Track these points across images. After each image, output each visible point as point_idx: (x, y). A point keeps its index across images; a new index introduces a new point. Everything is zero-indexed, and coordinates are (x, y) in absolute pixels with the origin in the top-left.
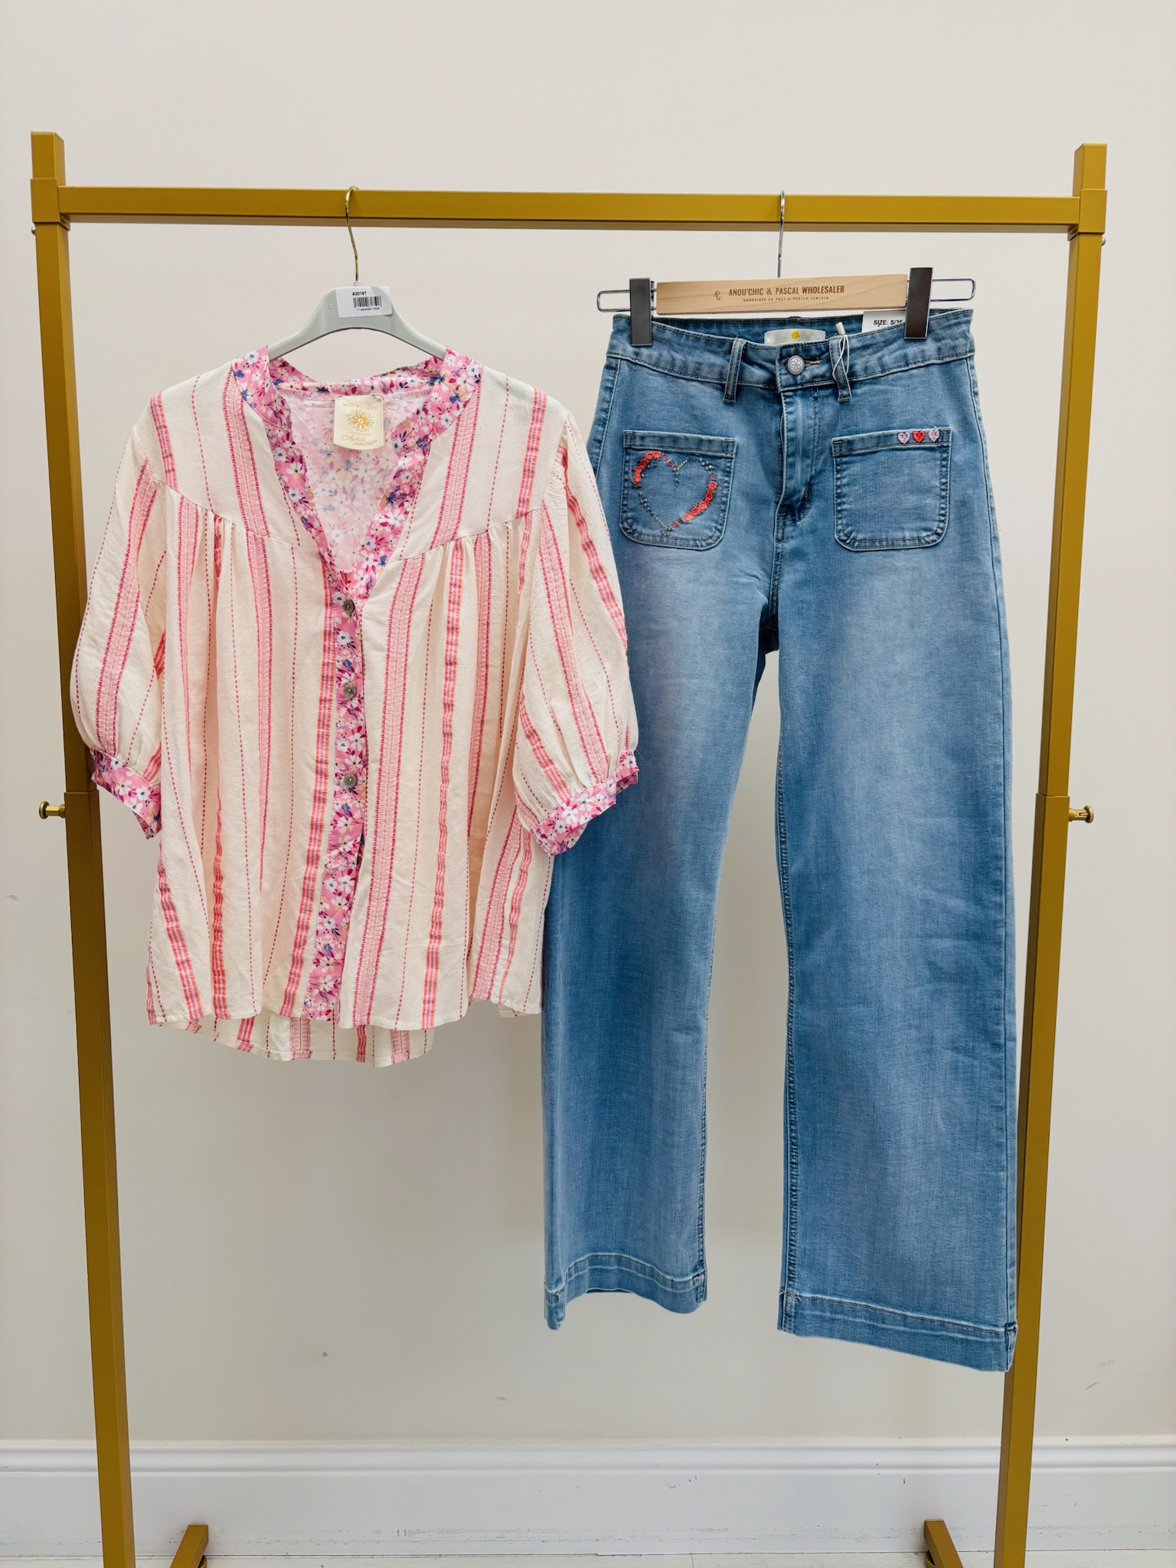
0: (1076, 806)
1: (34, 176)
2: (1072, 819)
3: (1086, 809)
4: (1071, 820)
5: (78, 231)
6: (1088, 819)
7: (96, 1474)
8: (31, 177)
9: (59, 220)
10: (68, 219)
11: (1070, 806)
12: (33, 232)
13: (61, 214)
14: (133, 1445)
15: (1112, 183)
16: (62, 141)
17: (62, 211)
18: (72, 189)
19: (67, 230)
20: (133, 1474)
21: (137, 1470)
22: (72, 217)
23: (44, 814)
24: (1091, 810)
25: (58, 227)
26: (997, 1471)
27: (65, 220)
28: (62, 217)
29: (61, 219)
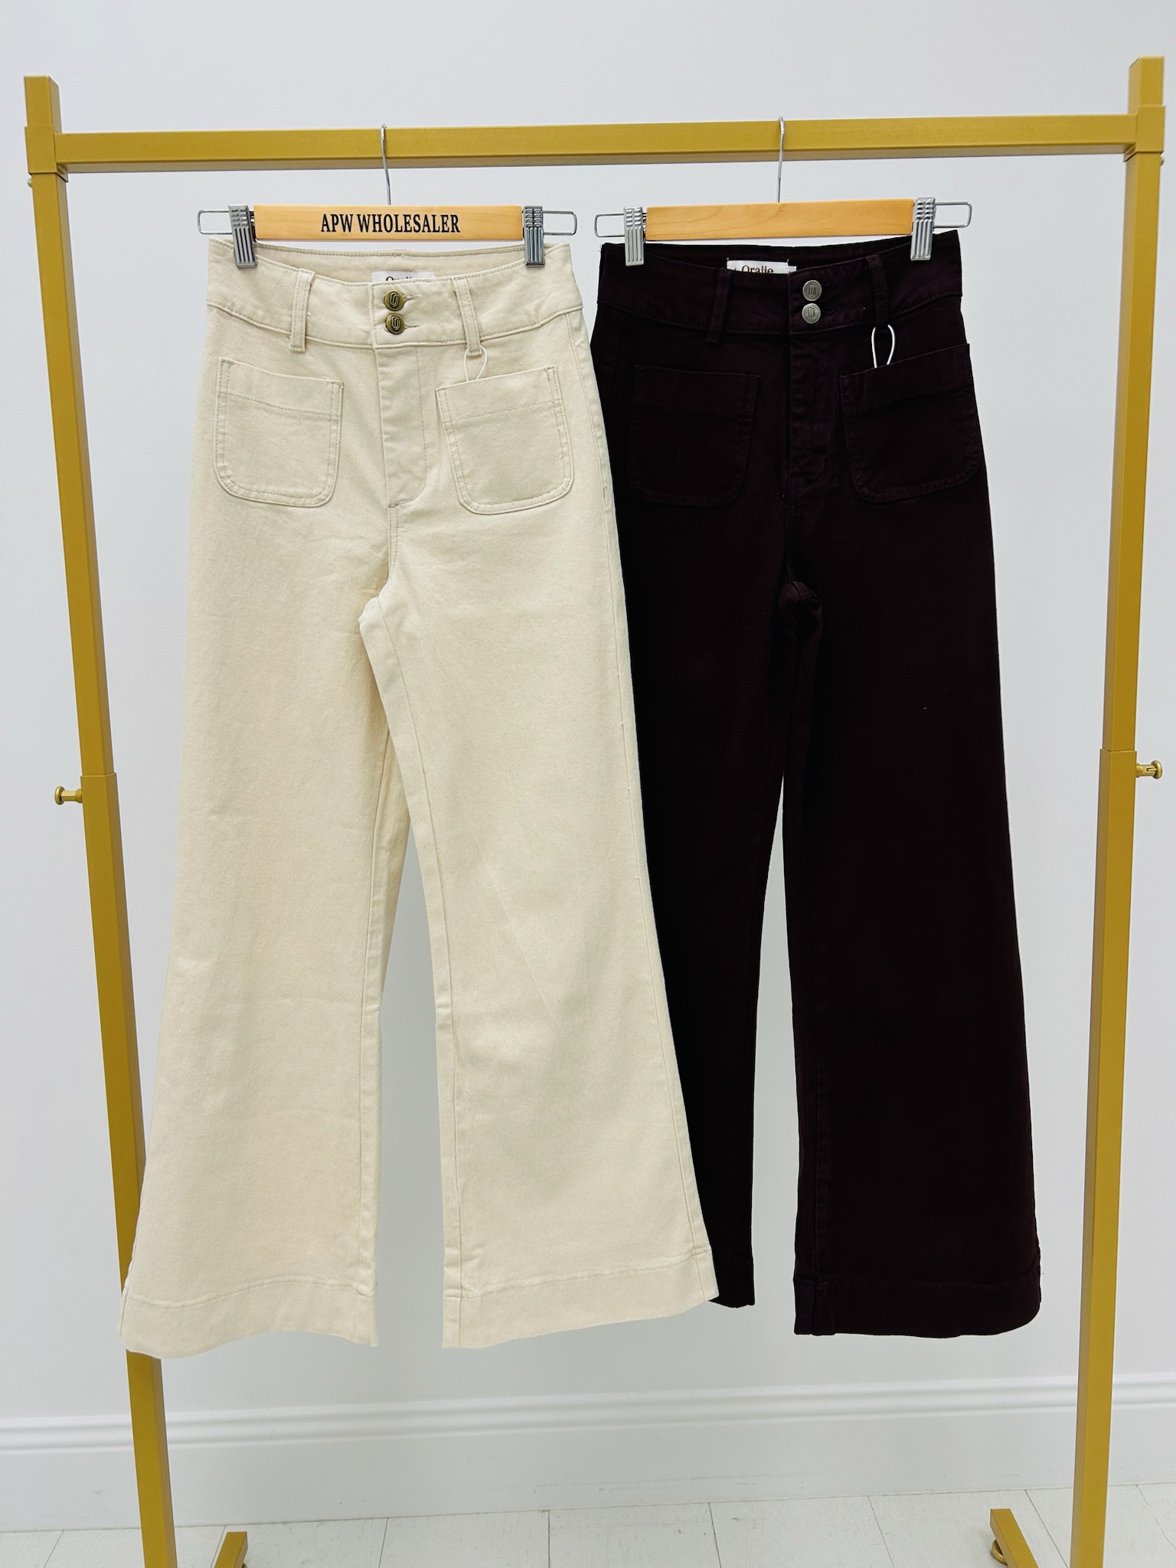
0: (1143, 760)
1: (28, 123)
2: (1139, 774)
3: (1154, 764)
4: (1138, 777)
5: (77, 184)
8: (26, 125)
9: (56, 171)
10: (66, 169)
11: (1137, 762)
12: (30, 185)
13: (58, 164)
16: (57, 86)
17: (60, 161)
18: (68, 135)
22: (69, 166)
24: (1159, 765)
27: (63, 171)
28: (60, 167)
29: (58, 169)
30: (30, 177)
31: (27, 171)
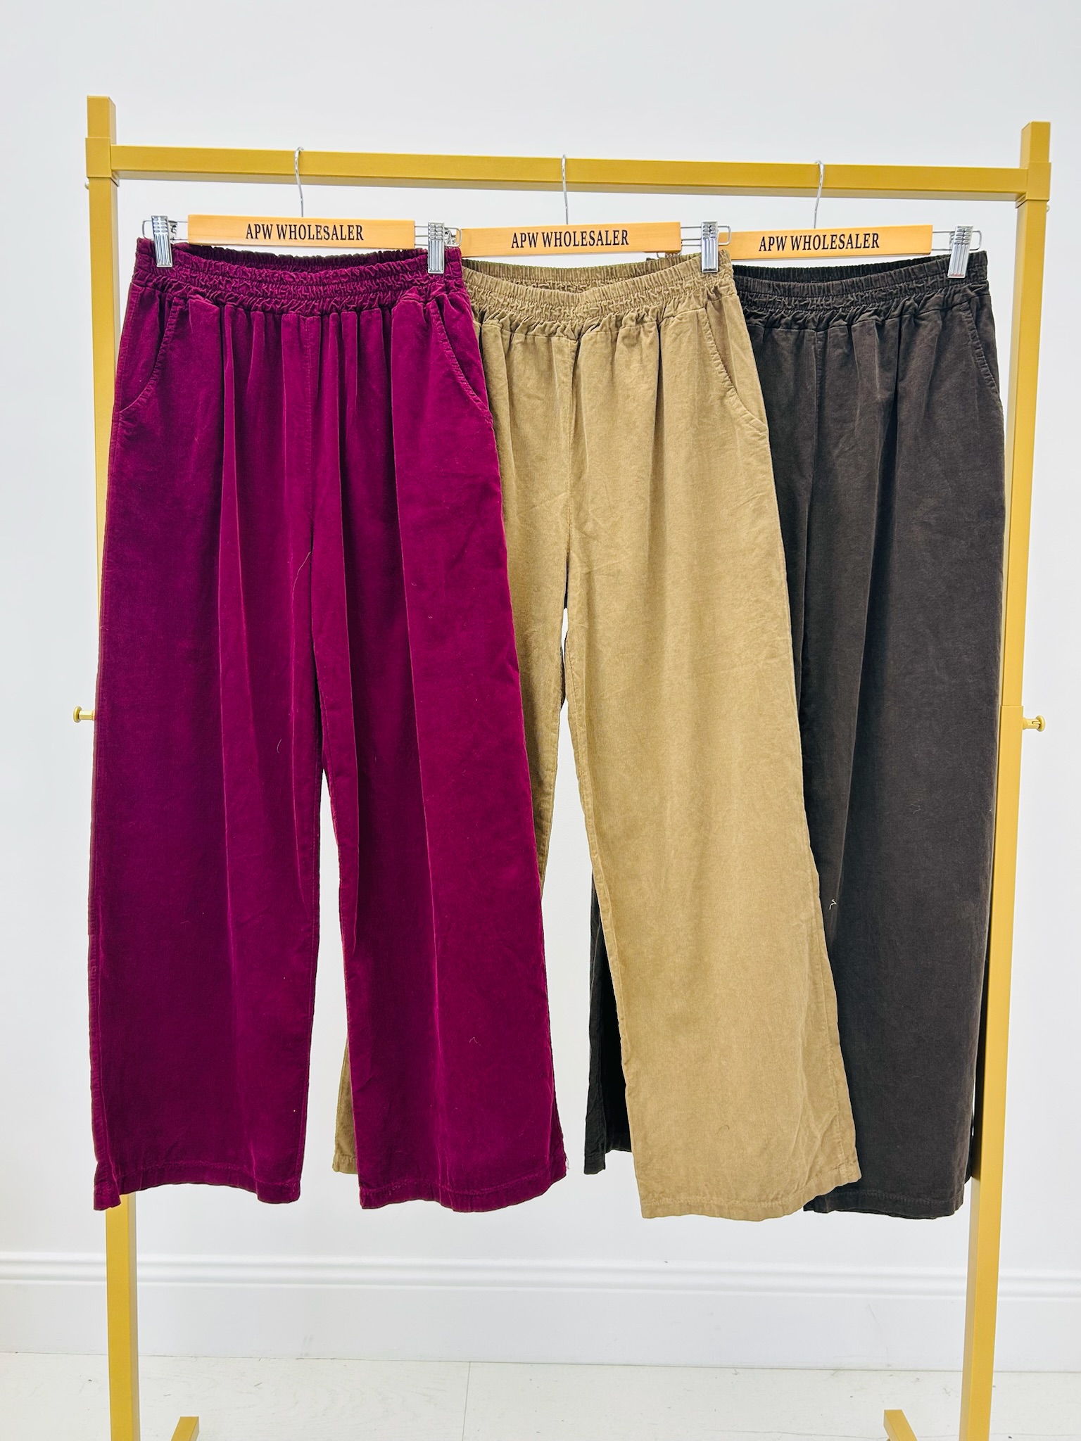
1: (89, 134)
5: (125, 185)
8: (87, 137)
9: (110, 176)
10: (119, 176)
12: (87, 186)
13: (112, 171)
16: (114, 104)
17: (115, 168)
18: (122, 148)
19: (117, 185)
22: (120, 173)
23: (78, 719)
25: (110, 182)
27: (116, 176)
28: (114, 174)
29: (113, 175)
30: (88, 179)
31: (85, 175)
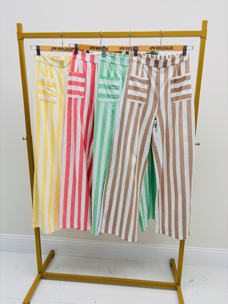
6: (199, 145)
7: (35, 241)
14: (41, 237)
15: (208, 28)
19: (23, 40)
20: (41, 241)
21: (42, 241)
23: (23, 139)
25: (22, 40)
26: (179, 251)
